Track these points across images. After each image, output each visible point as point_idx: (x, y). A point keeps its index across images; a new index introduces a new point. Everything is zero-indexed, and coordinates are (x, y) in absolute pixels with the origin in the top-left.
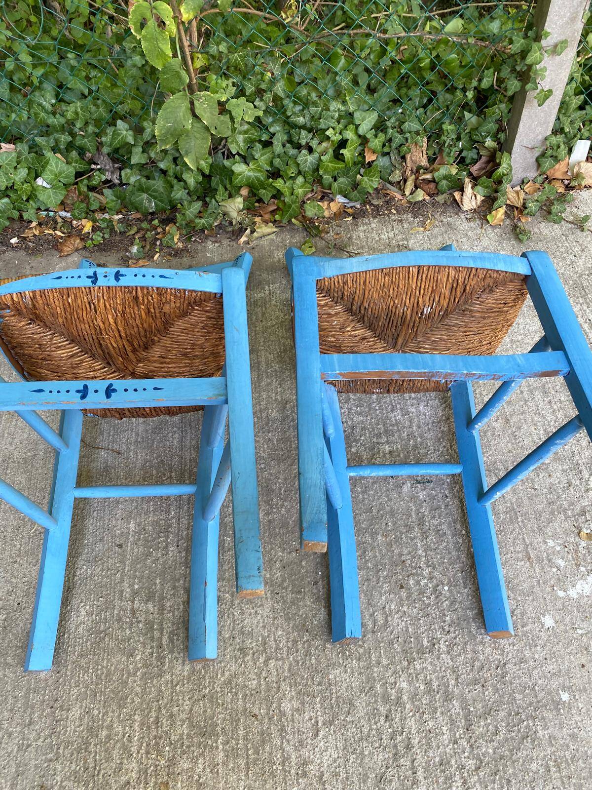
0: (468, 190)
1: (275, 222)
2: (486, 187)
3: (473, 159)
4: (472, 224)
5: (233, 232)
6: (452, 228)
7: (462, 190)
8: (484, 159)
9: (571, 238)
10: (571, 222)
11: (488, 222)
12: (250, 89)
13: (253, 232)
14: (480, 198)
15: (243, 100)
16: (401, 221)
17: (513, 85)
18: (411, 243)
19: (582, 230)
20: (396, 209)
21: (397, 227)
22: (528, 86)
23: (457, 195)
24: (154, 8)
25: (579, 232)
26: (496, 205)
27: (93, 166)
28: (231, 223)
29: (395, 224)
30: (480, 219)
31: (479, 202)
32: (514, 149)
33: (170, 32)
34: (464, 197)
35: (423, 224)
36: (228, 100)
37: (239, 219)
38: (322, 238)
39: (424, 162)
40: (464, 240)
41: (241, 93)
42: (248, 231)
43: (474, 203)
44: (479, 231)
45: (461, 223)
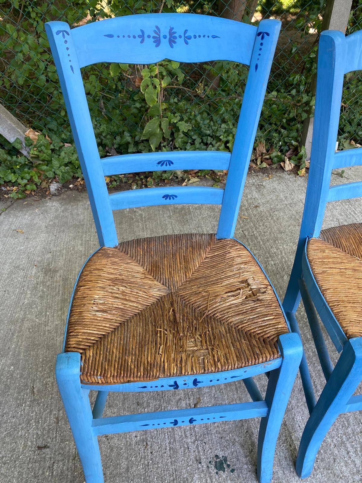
0: (287, 162)
1: (198, 177)
2: (295, 161)
3: (286, 150)
4: (291, 176)
5: (179, 182)
6: (282, 178)
7: (284, 162)
8: (291, 150)
9: (338, 180)
10: (336, 174)
11: (298, 175)
12: (186, 118)
13: (188, 181)
14: (293, 165)
15: (183, 122)
16: (257, 175)
17: (305, 116)
18: (264, 184)
19: (342, 177)
20: (254, 171)
21: (256, 178)
22: (311, 116)
23: (282, 164)
24: (152, 81)
25: (340, 178)
26: (301, 168)
27: (108, 154)
28: (177, 178)
29: (254, 177)
30: (294, 174)
31: (293, 167)
32: (306, 144)
33: (158, 90)
34: (286, 165)
35: (268, 176)
36: (177, 122)
37: (181, 176)
38: (222, 183)
39: (265, 151)
40: (289, 182)
41: (182, 119)
42: (186, 180)
43: (290, 167)
44: (295, 179)
45: (286, 176)
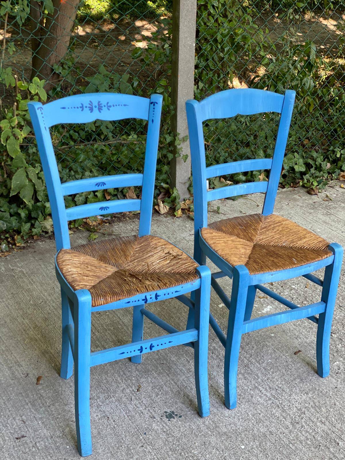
0: (162, 205)
1: (71, 229)
2: (169, 203)
3: (157, 194)
4: (168, 218)
5: (49, 237)
6: (159, 221)
7: (158, 205)
8: (162, 194)
9: (215, 217)
10: (212, 212)
11: (175, 216)
14: (168, 208)
16: (133, 222)
17: (170, 156)
19: (219, 214)
20: (129, 218)
21: (133, 225)
22: (176, 155)
23: (156, 207)
25: (217, 215)
26: (176, 208)
28: (47, 233)
29: (131, 223)
30: (171, 216)
31: (168, 209)
32: (177, 185)
34: (160, 208)
37: (51, 230)
38: (98, 232)
39: (135, 197)
40: (168, 224)
43: (166, 210)
44: (173, 220)
45: (162, 218)
